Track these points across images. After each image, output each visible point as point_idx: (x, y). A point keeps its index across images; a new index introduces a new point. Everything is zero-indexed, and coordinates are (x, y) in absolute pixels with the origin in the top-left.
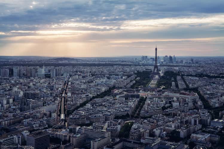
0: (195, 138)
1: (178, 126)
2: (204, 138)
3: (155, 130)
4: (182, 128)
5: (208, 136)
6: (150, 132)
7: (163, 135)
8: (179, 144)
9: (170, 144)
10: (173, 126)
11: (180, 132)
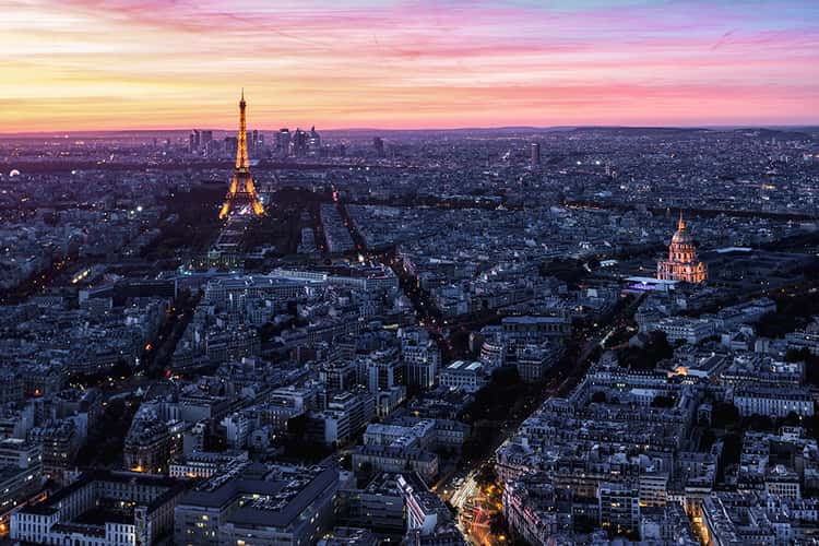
0: (379, 440)
1: (318, 397)
2: (413, 439)
3: (227, 422)
4: (331, 405)
5: (427, 427)
6: (206, 430)
7: (259, 438)
8: (319, 469)
9: (285, 474)
10: (299, 401)
11: (323, 422)
